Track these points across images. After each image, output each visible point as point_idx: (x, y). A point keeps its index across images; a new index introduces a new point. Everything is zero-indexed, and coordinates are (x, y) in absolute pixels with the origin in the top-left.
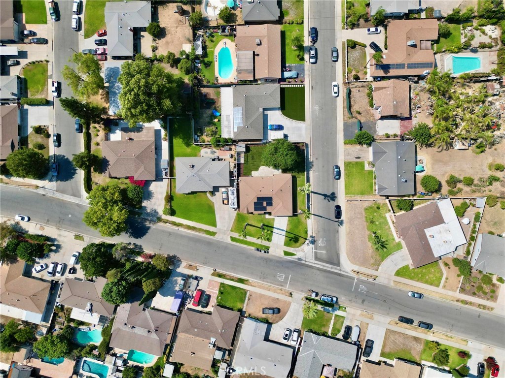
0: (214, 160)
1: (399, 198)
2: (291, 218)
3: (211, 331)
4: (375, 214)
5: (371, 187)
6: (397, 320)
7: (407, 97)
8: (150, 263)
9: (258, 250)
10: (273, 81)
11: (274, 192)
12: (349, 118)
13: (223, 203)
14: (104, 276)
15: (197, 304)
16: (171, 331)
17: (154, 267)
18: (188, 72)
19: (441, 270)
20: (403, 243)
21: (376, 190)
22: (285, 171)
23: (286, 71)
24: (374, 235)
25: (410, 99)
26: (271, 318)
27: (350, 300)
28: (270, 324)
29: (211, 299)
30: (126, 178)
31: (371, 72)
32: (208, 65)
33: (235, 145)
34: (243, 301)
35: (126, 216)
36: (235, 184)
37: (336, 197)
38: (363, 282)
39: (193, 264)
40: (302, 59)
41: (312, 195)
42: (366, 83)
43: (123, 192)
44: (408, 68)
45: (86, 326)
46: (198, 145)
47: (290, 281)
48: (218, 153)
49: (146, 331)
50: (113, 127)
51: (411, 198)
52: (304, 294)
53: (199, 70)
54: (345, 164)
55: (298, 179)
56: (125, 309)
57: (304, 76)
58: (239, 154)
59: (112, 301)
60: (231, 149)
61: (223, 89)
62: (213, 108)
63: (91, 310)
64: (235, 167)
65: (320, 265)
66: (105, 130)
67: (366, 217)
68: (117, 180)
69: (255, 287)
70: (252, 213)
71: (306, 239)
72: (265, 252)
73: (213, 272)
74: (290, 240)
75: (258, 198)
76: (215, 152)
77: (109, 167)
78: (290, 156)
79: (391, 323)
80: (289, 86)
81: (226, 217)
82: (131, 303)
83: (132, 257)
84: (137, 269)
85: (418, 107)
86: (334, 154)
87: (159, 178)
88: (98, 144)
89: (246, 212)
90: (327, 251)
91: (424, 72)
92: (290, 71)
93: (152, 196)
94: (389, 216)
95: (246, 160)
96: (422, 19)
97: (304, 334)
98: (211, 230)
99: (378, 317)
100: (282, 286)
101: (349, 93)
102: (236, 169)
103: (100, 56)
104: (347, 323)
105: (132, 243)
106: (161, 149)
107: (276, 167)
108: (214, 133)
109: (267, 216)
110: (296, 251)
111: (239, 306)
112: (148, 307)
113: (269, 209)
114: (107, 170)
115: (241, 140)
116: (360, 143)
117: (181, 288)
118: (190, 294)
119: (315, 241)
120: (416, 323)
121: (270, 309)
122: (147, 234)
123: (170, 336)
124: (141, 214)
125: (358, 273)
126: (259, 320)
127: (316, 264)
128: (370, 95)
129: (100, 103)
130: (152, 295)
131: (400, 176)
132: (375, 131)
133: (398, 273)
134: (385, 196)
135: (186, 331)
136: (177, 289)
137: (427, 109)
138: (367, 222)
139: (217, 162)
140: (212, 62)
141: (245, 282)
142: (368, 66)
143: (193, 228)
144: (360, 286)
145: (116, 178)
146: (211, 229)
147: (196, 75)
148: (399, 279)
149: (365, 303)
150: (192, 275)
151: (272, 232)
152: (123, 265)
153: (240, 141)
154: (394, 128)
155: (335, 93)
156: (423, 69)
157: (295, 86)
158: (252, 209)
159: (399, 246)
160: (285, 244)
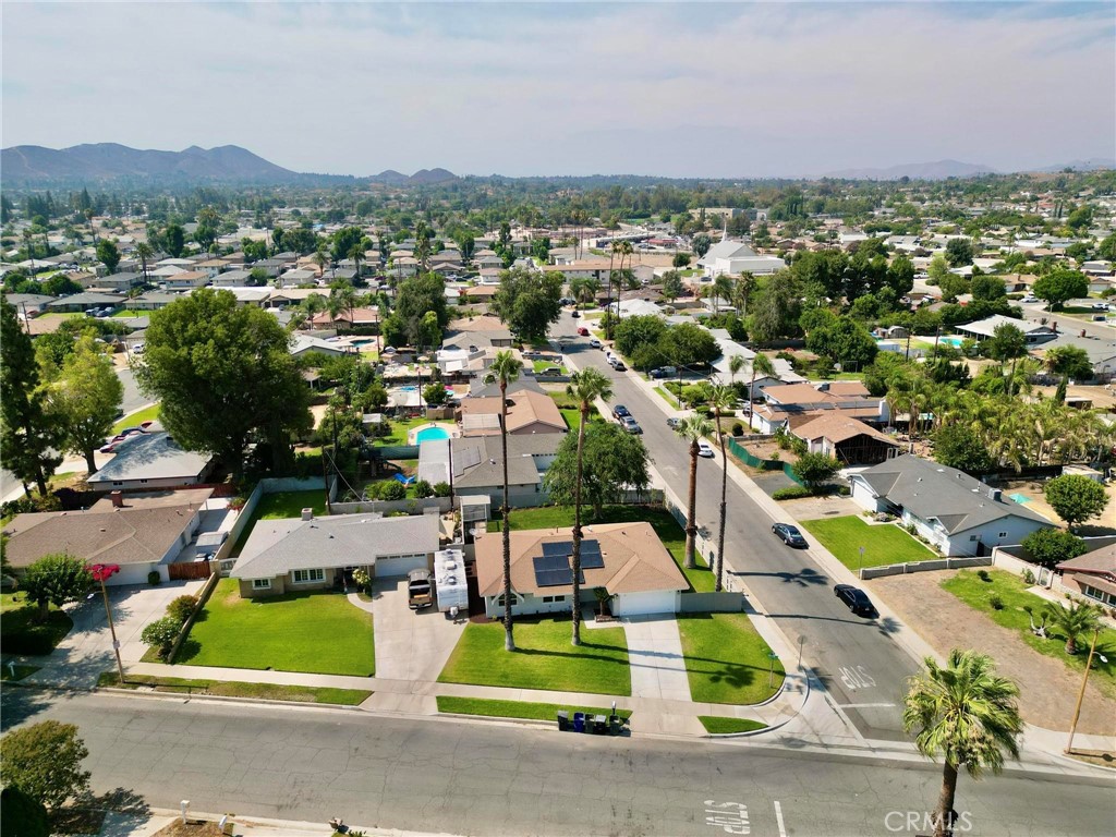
2: (688, 622)
4: (991, 591)
12: (762, 472)
37: (822, 577)
44: (841, 407)
47: (789, 829)
67: (968, 601)
71: (781, 674)
74: (715, 679)
75: (547, 547)
98: (346, 688)
110: (760, 713)
113: (593, 578)
116: (819, 495)
119: (824, 679)
125: (1106, 758)
131: (975, 491)
138: (980, 608)
146: (348, 683)
151: (627, 663)
160: (696, 697)
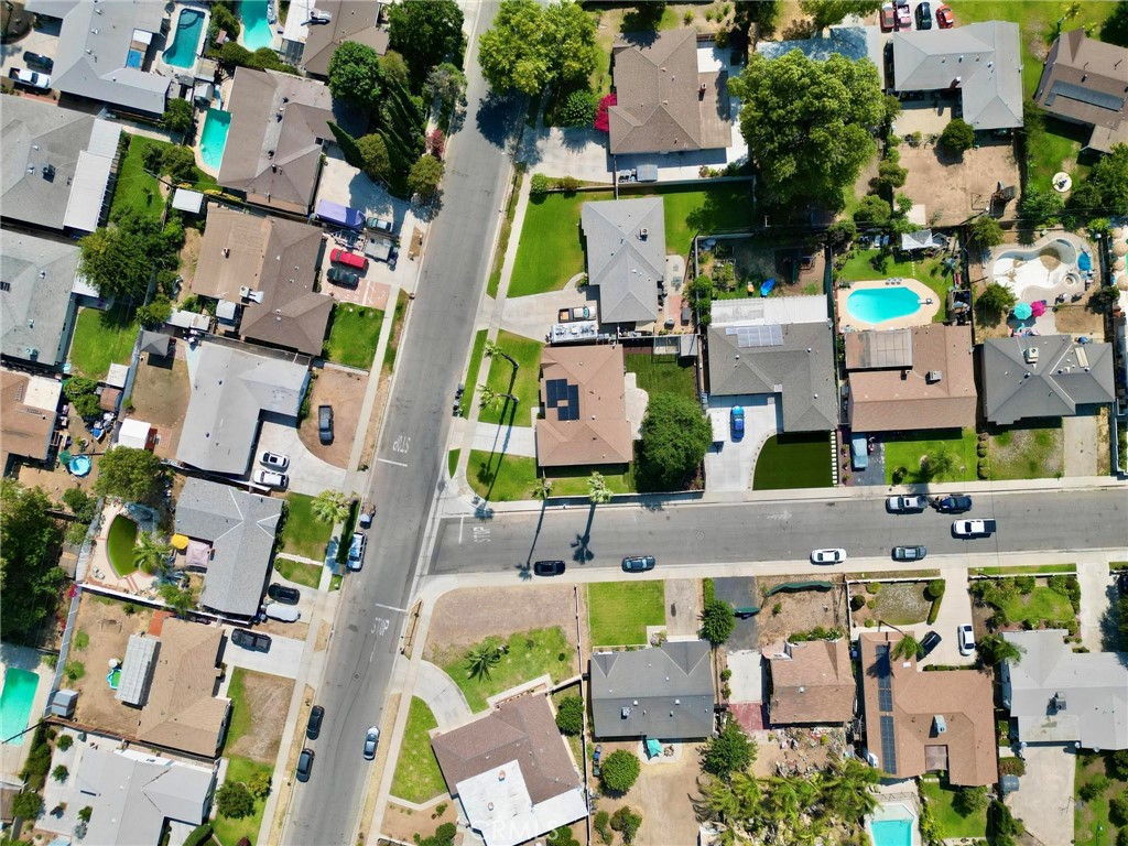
0: (660, 285)
1: (585, 703)
2: (533, 463)
3: (277, 292)
4: (548, 652)
5: (609, 641)
6: (316, 703)
7: (818, 717)
8: (423, 150)
9: (460, 392)
10: (845, 413)
11: (589, 423)
12: (763, 590)
13: (561, 311)
14: (391, 47)
15: (335, 259)
16: (274, 204)
17: (414, 158)
18: (861, 218)
19: (428, 799)
20: (485, 714)
21: (601, 651)
22: (639, 446)
23: (868, 443)
24: (501, 648)
25: (811, 725)
26: (310, 426)
27: (354, 598)
28: (297, 421)
29: (348, 291)
30: (613, 89)
31: (870, 634)
32: (878, 265)
33: (696, 331)
34: (346, 361)
35: (527, 89)
36: (607, 336)
37: (583, 562)
38: (396, 628)
39: (424, 248)
40: (897, 480)
41: (586, 509)
42: (845, 627)
43: (580, 82)
44: (883, 719)
45: (280, 14)
46: (693, 248)
47: (393, 466)
48: (675, 295)
49: (273, 147)
50: (728, 53)
51: (586, 732)
52: (366, 497)
53: (865, 244)
54: (659, 581)
55: (621, 476)
56: (320, 97)
57: (859, 484)
58: (675, 341)
59: (336, 66)
60: (685, 323)
61: (822, 300)
62: (778, 280)
63: (314, 21)
64: (644, 333)
65: (431, 530)
66: (720, 34)
67: (540, 631)
68: (608, 67)
69: (378, 388)
70: (541, 376)
71: (487, 499)
72: (455, 408)
73: (408, 292)
74: (483, 465)
75: (575, 389)
76: (677, 289)
77: (637, 48)
78: (672, 456)
79: (308, 689)
80: (834, 451)
81: (532, 319)
82: (333, 110)
83: (435, 110)
84: (409, 120)
85: (793, 743)
86: (678, 557)
87: (616, 161)
88: (688, 21)
89: (544, 361)
90: (462, 546)
91: (875, 756)
92: (869, 452)
93: (573, 148)
94: (544, 682)
95: (661, 359)
96: (997, 749)
97: (277, 500)
98: (500, 286)
99: (320, 659)
100: (383, 447)
101: (821, 588)
102: (639, 336)
103: (892, 16)
104: (305, 592)
105: (466, 109)
106: (681, 165)
107: (648, 425)
108: (721, 284)
109: (536, 410)
110: (461, 477)
111: (336, 353)
112: (324, 149)
113: (552, 413)
114: (629, 42)
115: (707, 347)
116: (706, 614)
117: (370, 222)
118: (358, 244)
119: (483, 518)
120: (310, 744)
121: (331, 422)
122: (487, 141)
123: (264, 202)
124: (533, 127)
125: (417, 615)
126: (305, 398)
127: (433, 522)
128: (817, 634)
129: (782, 20)
130: (353, 158)
131: (636, 703)
132: (735, 648)
133: (418, 704)
134: (589, 673)
135: (275, 236)
136: (368, 214)
137: (789, 764)
138: (530, 633)
139: (655, 292)
140: (885, 273)
141: (387, 366)
142: (884, 629)
143: (503, 246)
144: (388, 622)
145: (613, 64)
146: (504, 286)
147: (855, 238)
148: (406, 706)
149: (350, 631)
150: (399, 246)
151: (501, 423)
152: (416, 91)
153: (705, 343)
154: (745, 689)
155: (820, 556)
156: (880, 752)
157: (834, 464)
158: (550, 375)
159: (477, 704)
160: (473, 452)
